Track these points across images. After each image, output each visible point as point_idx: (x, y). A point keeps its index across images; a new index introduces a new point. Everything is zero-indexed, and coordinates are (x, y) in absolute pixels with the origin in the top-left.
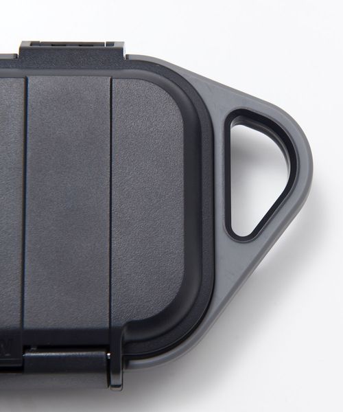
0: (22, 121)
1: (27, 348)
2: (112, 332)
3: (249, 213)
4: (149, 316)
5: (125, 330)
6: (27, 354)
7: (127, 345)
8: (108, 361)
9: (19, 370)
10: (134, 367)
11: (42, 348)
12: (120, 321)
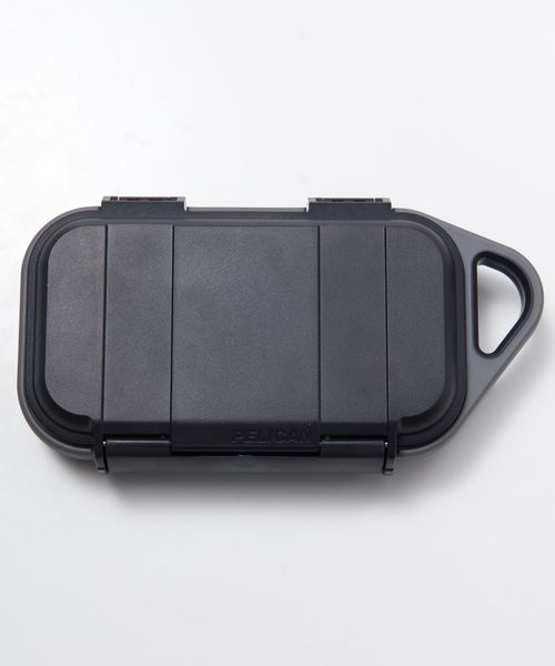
0: (316, 259)
1: (322, 438)
2: (389, 426)
3: (492, 336)
4: (419, 413)
5: (399, 424)
6: (323, 442)
7: (400, 435)
8: (386, 449)
9: (317, 454)
10: (403, 455)
11: (334, 437)
12: (396, 418)
